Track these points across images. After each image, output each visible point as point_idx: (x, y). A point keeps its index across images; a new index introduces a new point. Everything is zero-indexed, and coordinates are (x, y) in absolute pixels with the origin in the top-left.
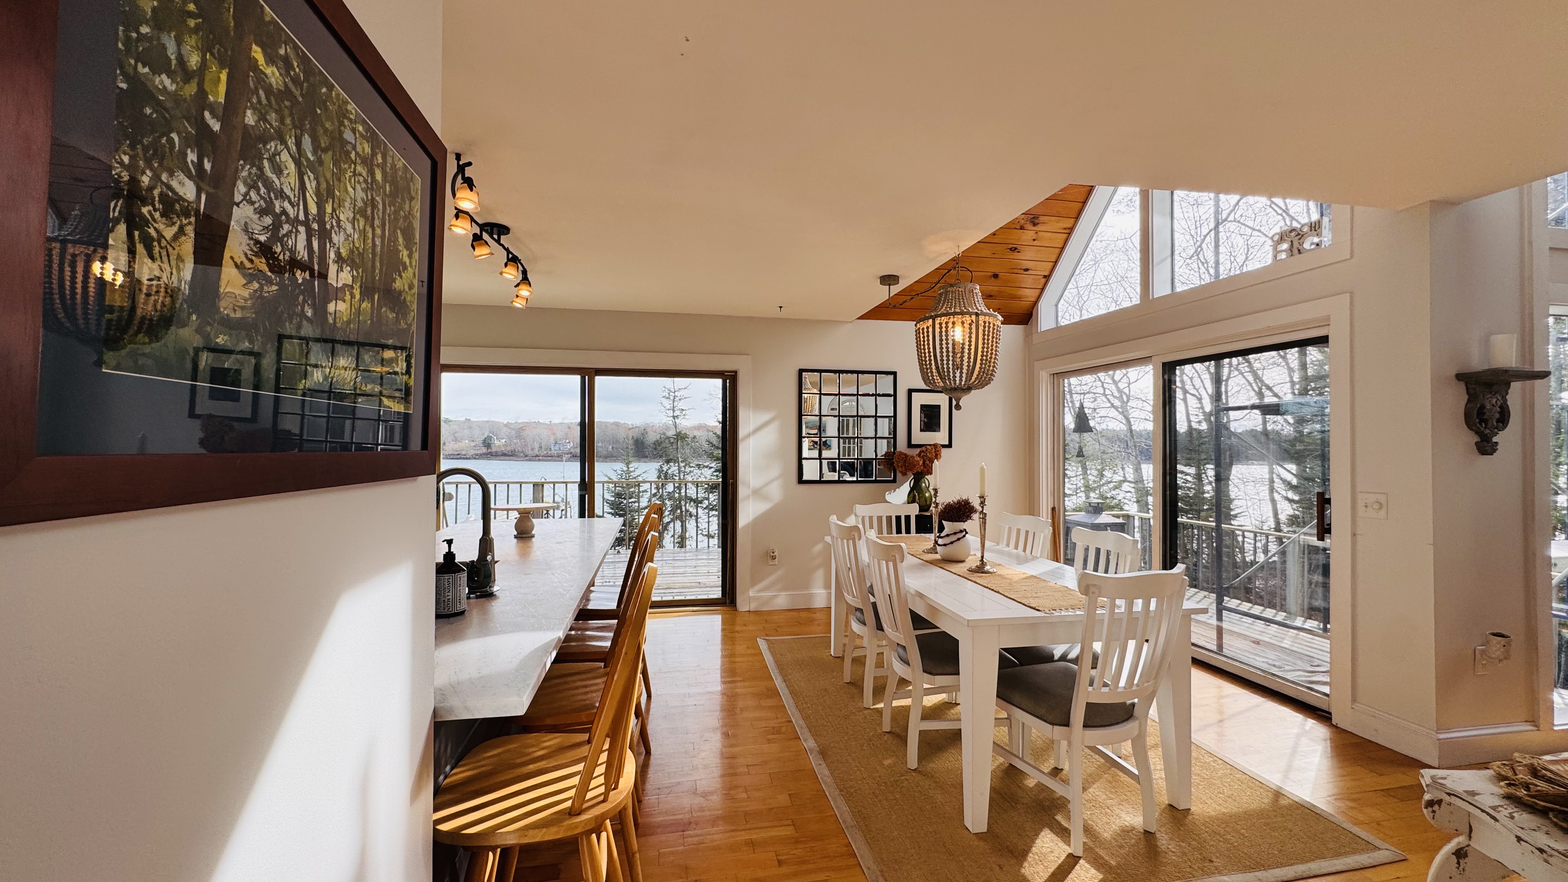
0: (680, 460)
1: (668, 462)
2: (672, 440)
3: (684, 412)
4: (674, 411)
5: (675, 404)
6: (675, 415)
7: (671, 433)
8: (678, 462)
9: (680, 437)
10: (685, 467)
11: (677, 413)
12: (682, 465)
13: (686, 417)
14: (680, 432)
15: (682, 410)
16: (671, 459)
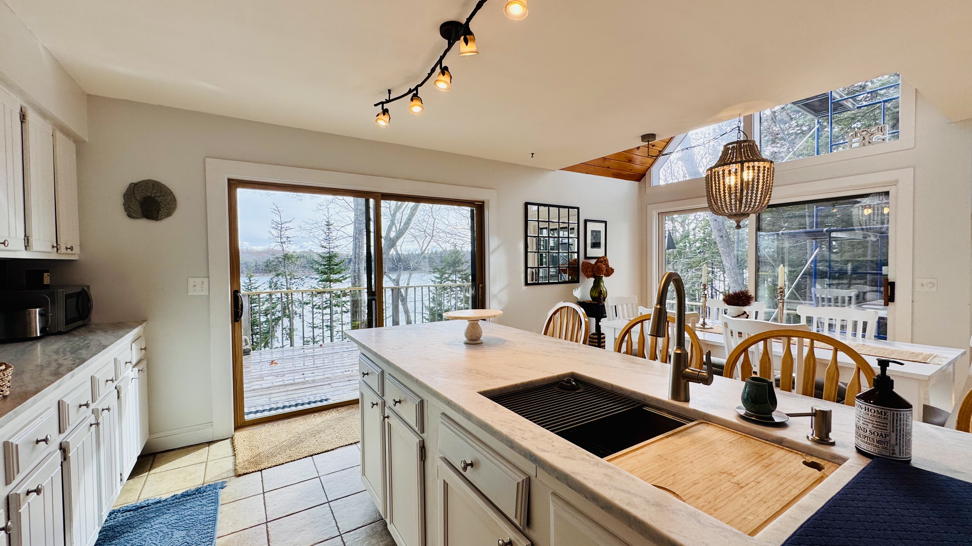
0: (287, 274)
1: (278, 275)
2: (280, 260)
3: (289, 239)
4: (281, 238)
5: (282, 233)
6: (282, 241)
7: (280, 255)
8: (286, 276)
9: (287, 257)
10: (291, 279)
11: (284, 240)
12: (289, 277)
13: (291, 242)
14: (287, 254)
15: (288, 237)
16: (280, 274)
